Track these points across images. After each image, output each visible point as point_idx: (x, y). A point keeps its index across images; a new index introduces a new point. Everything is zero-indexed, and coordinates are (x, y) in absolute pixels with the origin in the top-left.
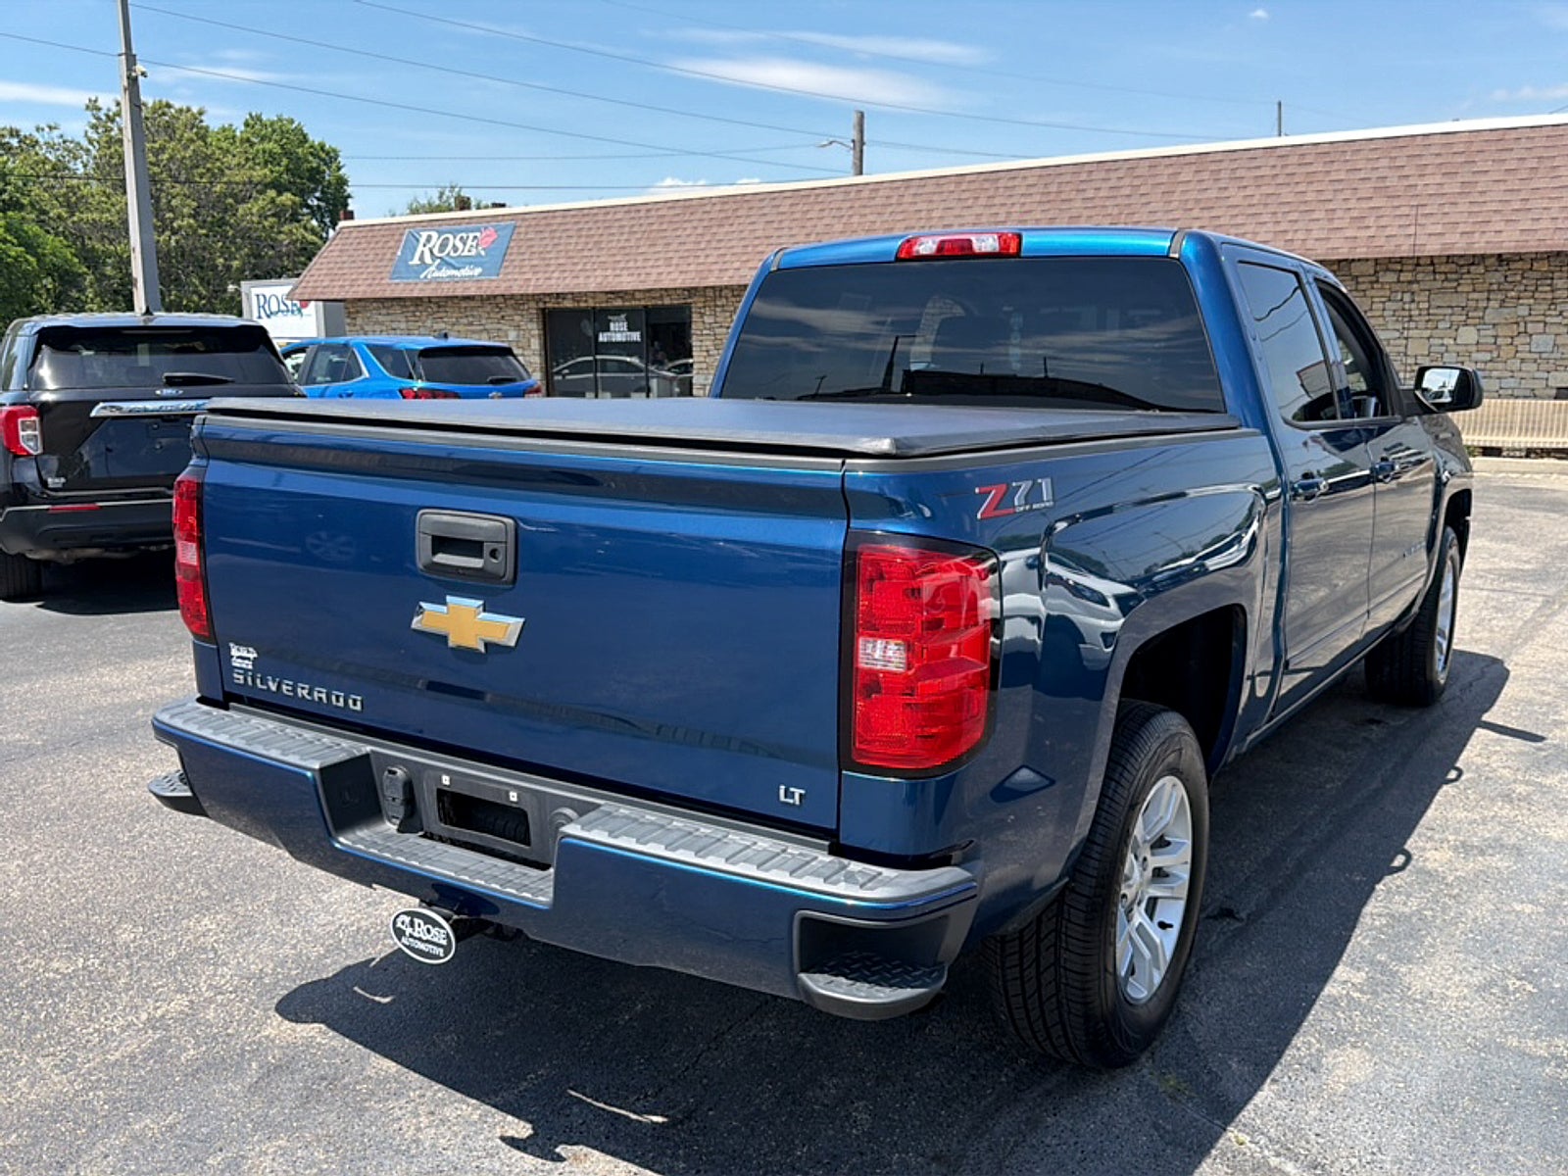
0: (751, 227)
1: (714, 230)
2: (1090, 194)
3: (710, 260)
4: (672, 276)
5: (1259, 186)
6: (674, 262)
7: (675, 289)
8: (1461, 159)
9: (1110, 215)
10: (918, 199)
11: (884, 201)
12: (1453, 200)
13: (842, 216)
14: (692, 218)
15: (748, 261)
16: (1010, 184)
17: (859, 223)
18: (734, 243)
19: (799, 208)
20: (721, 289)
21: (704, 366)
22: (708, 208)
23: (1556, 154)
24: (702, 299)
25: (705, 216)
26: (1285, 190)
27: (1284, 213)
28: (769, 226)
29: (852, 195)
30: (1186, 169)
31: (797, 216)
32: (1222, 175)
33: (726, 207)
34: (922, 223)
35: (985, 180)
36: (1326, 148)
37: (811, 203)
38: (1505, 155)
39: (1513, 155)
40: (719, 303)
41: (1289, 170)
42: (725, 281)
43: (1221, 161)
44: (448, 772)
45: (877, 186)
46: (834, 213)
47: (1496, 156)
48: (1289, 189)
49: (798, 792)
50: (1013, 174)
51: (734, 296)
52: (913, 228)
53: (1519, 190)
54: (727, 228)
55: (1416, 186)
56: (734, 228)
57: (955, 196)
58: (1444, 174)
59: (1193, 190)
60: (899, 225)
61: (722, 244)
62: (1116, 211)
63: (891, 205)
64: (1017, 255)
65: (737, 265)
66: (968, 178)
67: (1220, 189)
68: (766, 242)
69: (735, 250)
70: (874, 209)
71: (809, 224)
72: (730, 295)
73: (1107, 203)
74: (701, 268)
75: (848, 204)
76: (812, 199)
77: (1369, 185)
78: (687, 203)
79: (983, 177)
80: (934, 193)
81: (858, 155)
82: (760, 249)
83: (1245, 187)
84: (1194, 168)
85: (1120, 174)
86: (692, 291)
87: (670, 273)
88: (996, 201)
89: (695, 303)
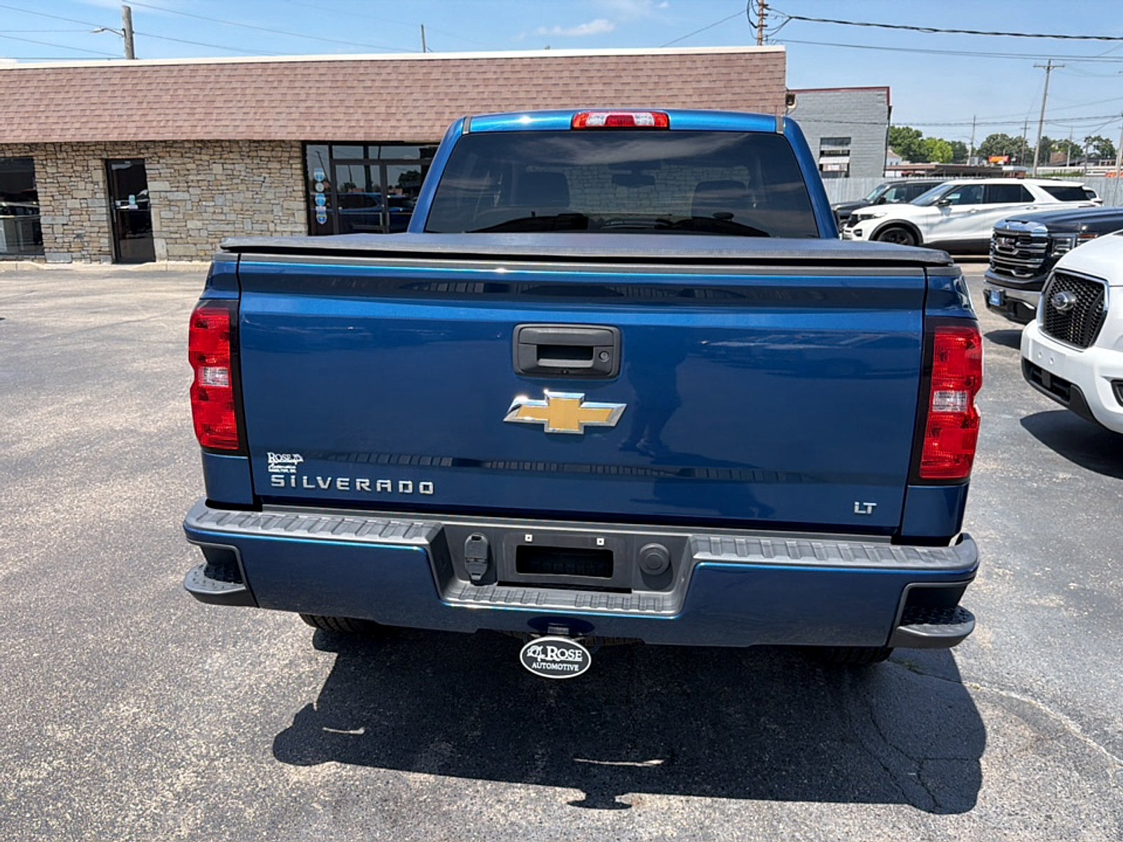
0: (87, 95)
1: (52, 95)
2: (369, 84)
3: (51, 120)
4: (15, 133)
5: (486, 86)
6: (16, 121)
7: (16, 144)
8: (613, 74)
9: (385, 100)
10: (233, 79)
11: (203, 79)
12: (611, 102)
13: (169, 89)
14: (28, 85)
15: (87, 122)
16: (306, 72)
17: (185, 96)
18: (72, 107)
19: (129, 81)
20: (61, 145)
21: (51, 208)
22: (42, 78)
23: (668, 73)
24: (44, 153)
25: (40, 84)
26: (503, 89)
27: (506, 105)
28: (103, 94)
29: (175, 74)
30: (435, 70)
31: (129, 87)
32: (461, 76)
33: (60, 77)
34: (238, 98)
35: (286, 68)
36: (528, 62)
37: (139, 78)
38: (639, 73)
39: (644, 73)
40: (59, 157)
41: (505, 75)
42: (68, 138)
43: (459, 66)
44: (530, 531)
45: (196, 68)
46: (161, 86)
47: (634, 73)
48: (507, 89)
49: (870, 505)
50: (307, 65)
51: (73, 151)
52: (231, 101)
53: (649, 97)
54: (62, 96)
55: (587, 91)
56: (70, 95)
57: (262, 78)
58: (604, 84)
59: (441, 86)
60: (218, 98)
61: (60, 108)
62: (389, 98)
63: (210, 82)
64: (667, 129)
65: (77, 125)
66: (271, 66)
67: (461, 86)
68: (102, 107)
69: (73, 113)
70: (196, 85)
71: (139, 94)
72: (70, 150)
73: (382, 92)
74: (44, 127)
75: (173, 80)
76: (139, 75)
77: (558, 89)
78: (22, 72)
79: (283, 65)
80: (246, 75)
81: (129, 41)
82: (97, 113)
83: (478, 86)
84: (441, 69)
85: (389, 70)
86: (33, 146)
87: (12, 131)
88: (296, 84)
89: (37, 156)
